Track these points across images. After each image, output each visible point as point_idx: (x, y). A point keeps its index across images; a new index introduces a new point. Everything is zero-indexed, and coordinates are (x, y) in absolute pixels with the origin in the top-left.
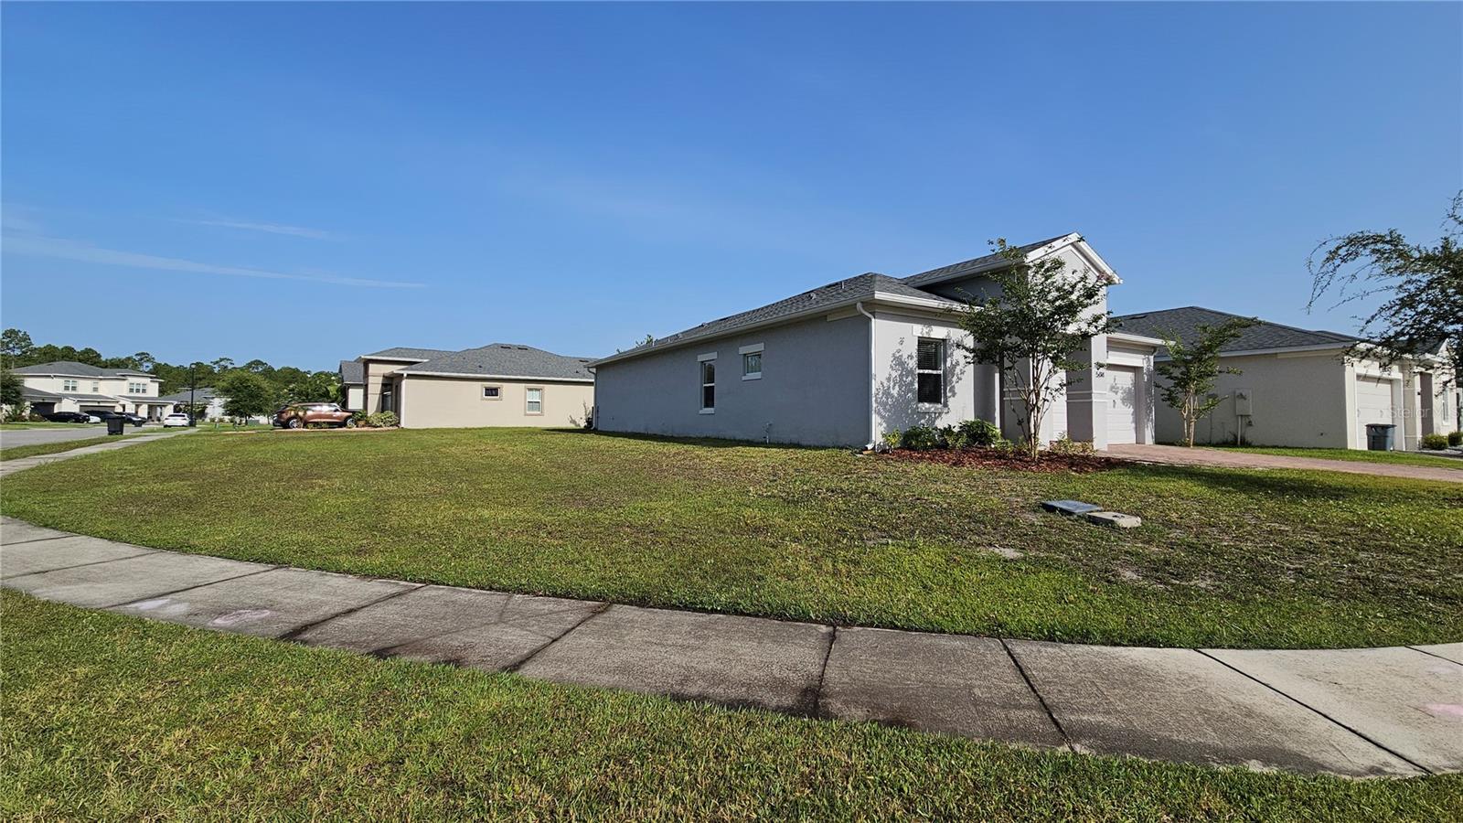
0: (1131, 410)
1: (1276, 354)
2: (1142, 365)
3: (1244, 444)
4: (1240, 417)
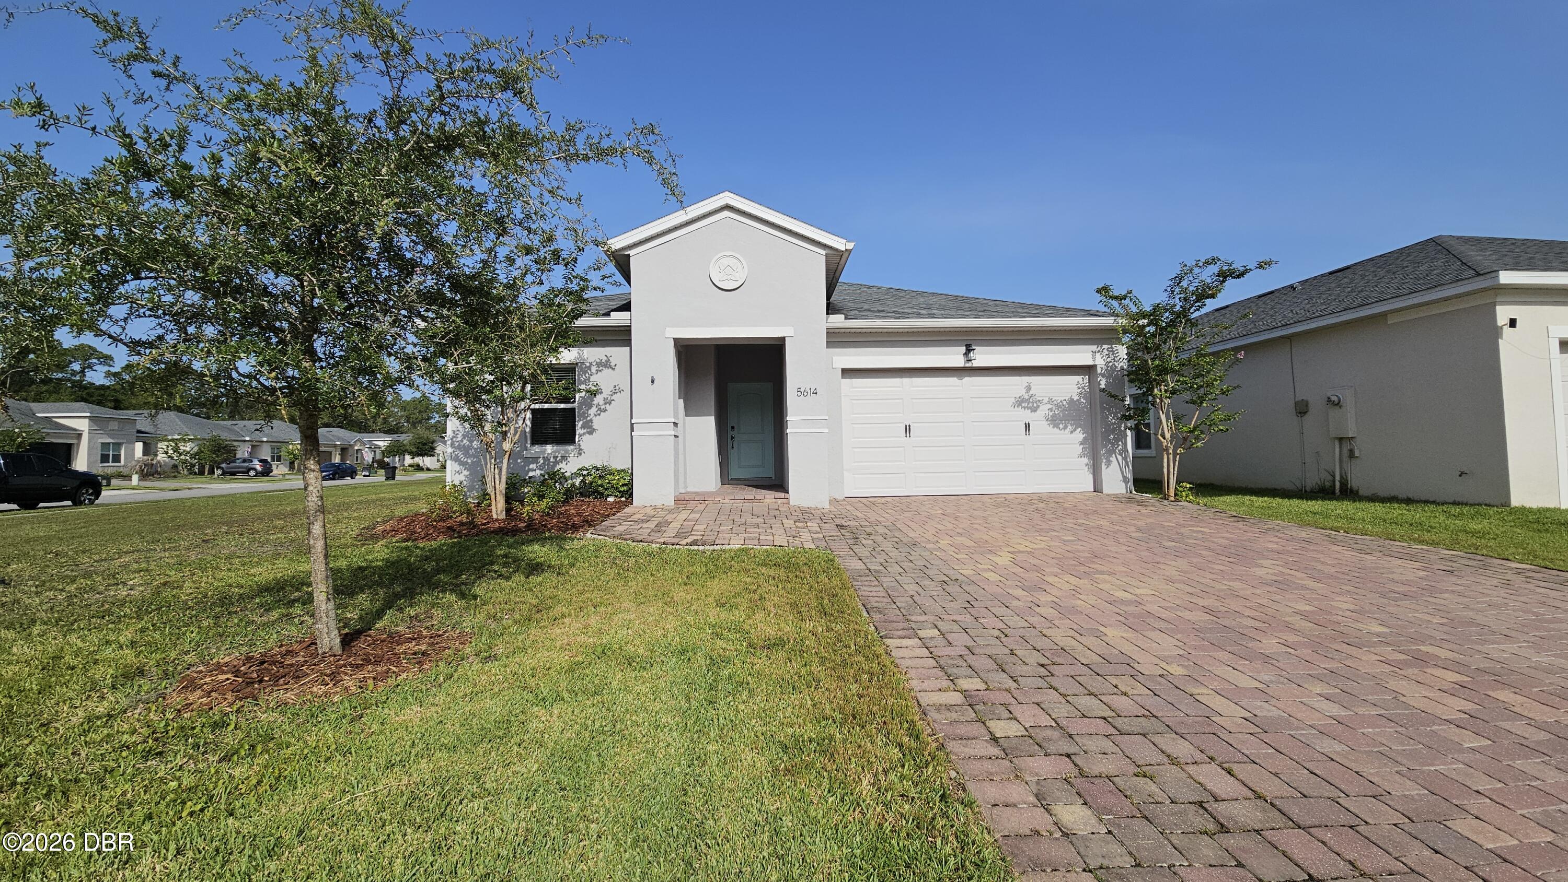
0: (1079, 435)
1: (1384, 315)
2: (1091, 363)
3: (1348, 493)
4: (1337, 443)
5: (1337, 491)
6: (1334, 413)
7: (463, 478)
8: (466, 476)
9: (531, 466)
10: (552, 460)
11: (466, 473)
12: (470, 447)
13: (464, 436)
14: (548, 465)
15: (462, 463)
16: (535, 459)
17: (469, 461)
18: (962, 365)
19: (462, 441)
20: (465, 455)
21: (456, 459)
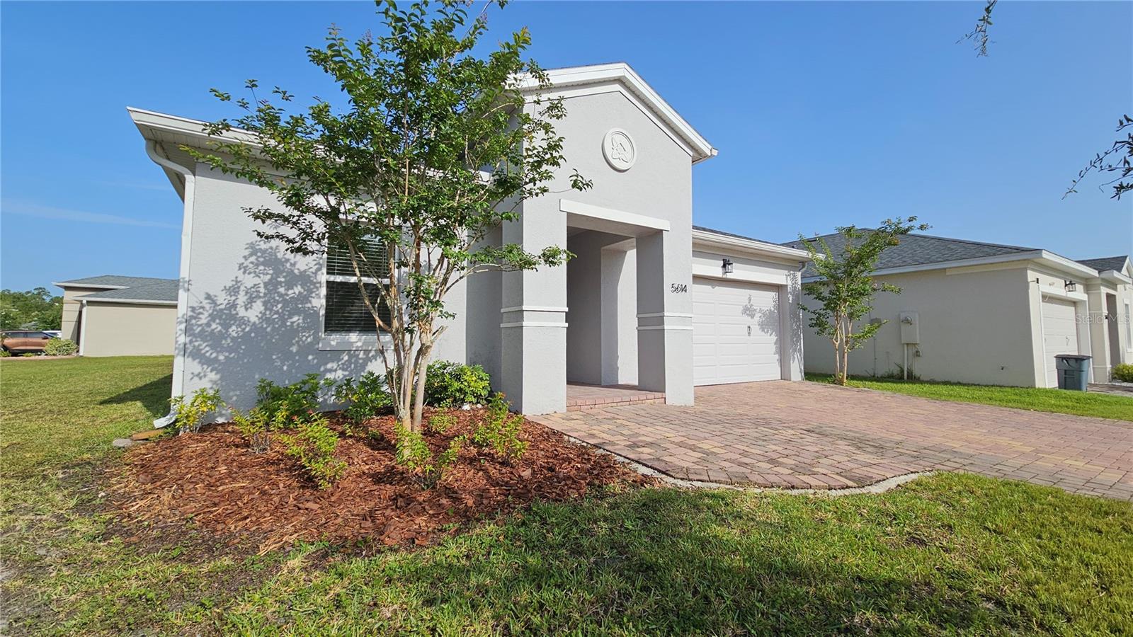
0: (774, 338)
2: (785, 283)
3: (912, 379)
4: (906, 346)
5: (906, 377)
6: (904, 327)
7: (208, 385)
8: (215, 382)
9: (329, 366)
10: (361, 355)
11: (213, 376)
12: (223, 336)
13: (213, 318)
14: (356, 362)
15: (205, 361)
16: (335, 354)
17: (221, 357)
18: (721, 276)
19: (208, 325)
20: (213, 347)
21: (196, 355)
